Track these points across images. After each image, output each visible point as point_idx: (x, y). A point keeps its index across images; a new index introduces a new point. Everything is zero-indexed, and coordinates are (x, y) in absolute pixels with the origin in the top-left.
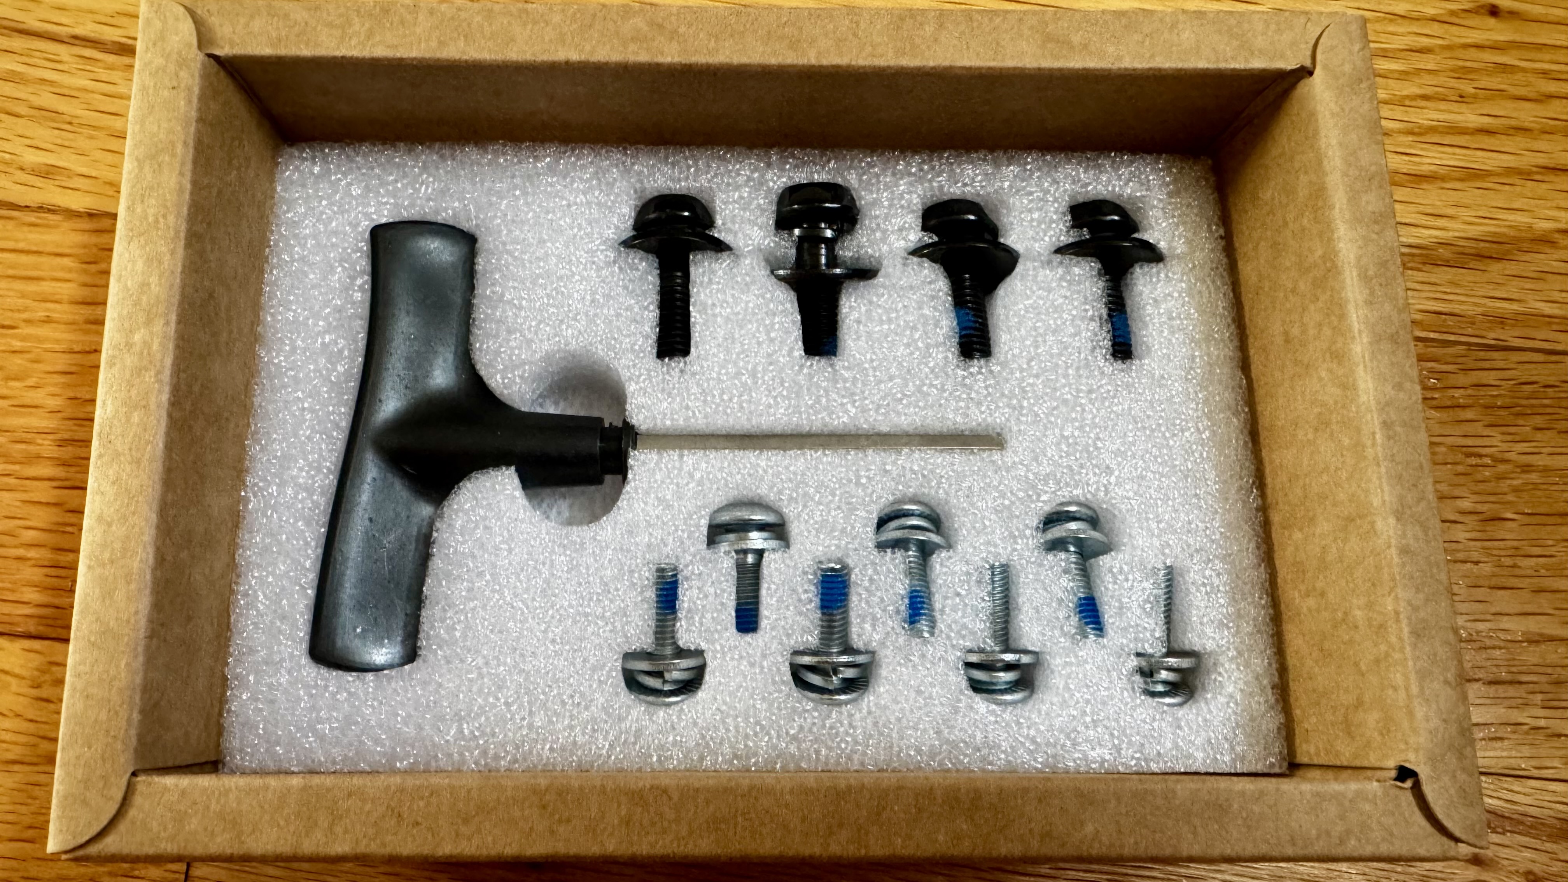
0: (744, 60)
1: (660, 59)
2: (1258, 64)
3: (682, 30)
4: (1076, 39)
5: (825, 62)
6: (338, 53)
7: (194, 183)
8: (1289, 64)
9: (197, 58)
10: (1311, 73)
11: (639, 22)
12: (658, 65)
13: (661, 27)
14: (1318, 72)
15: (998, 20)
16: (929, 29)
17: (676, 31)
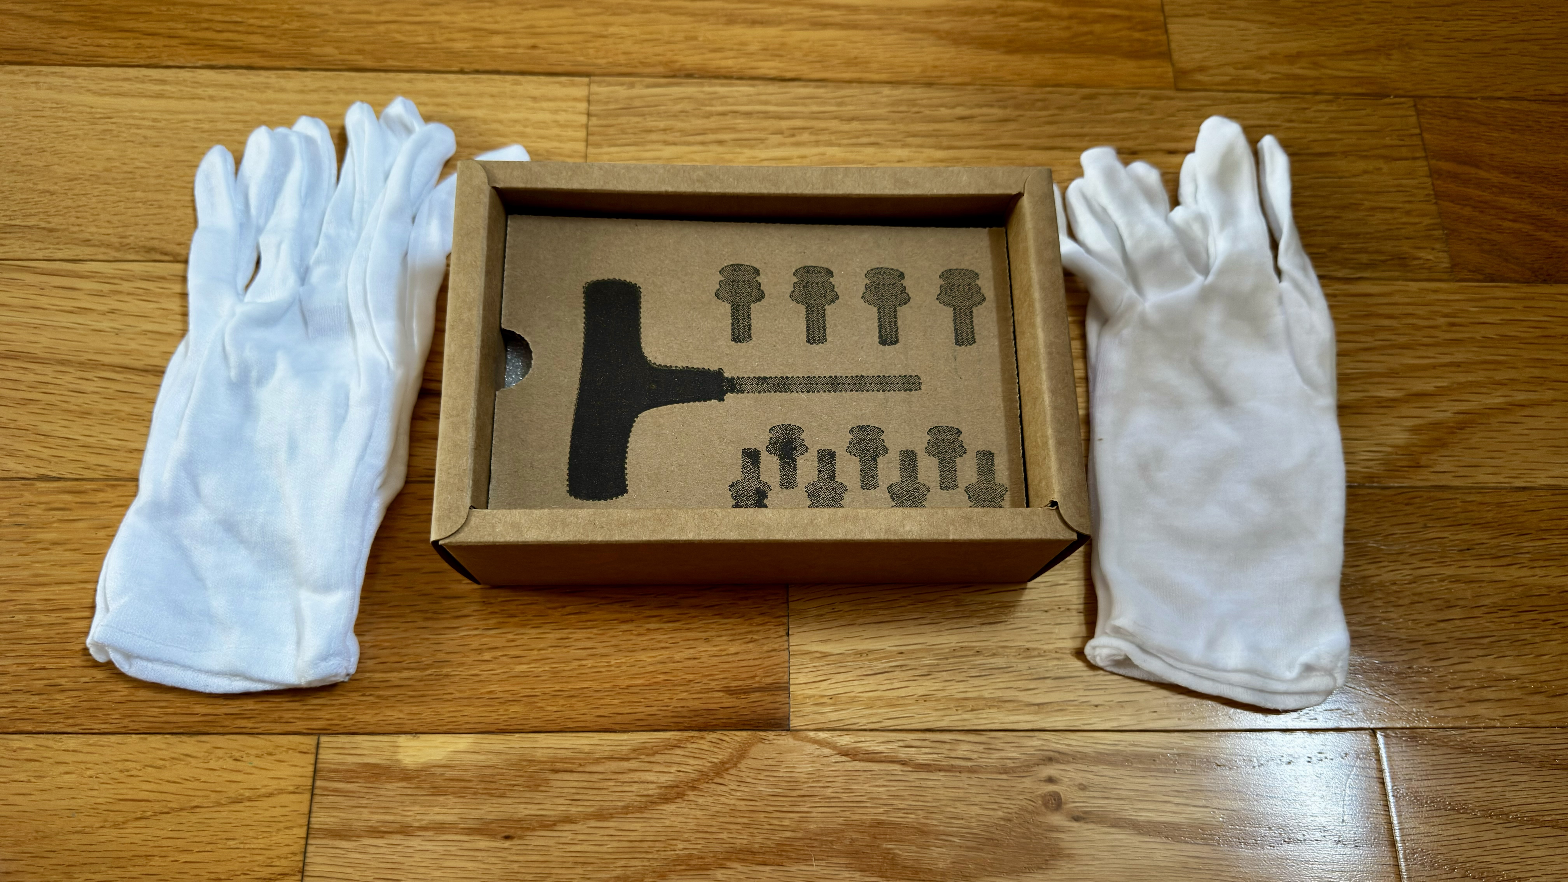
0: (751, 191)
1: (710, 191)
2: (998, 191)
3: (721, 177)
4: (911, 181)
5: (790, 192)
6: (555, 187)
7: (488, 247)
8: (1014, 191)
9: (487, 189)
10: (1023, 195)
11: (701, 173)
12: (710, 193)
13: (711, 175)
14: (1025, 195)
15: (873, 172)
16: (840, 177)
17: (718, 178)
